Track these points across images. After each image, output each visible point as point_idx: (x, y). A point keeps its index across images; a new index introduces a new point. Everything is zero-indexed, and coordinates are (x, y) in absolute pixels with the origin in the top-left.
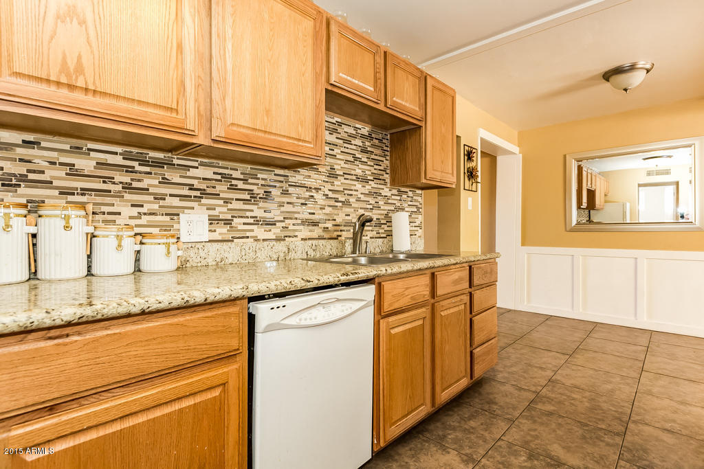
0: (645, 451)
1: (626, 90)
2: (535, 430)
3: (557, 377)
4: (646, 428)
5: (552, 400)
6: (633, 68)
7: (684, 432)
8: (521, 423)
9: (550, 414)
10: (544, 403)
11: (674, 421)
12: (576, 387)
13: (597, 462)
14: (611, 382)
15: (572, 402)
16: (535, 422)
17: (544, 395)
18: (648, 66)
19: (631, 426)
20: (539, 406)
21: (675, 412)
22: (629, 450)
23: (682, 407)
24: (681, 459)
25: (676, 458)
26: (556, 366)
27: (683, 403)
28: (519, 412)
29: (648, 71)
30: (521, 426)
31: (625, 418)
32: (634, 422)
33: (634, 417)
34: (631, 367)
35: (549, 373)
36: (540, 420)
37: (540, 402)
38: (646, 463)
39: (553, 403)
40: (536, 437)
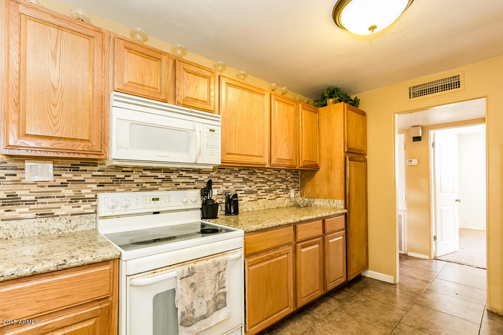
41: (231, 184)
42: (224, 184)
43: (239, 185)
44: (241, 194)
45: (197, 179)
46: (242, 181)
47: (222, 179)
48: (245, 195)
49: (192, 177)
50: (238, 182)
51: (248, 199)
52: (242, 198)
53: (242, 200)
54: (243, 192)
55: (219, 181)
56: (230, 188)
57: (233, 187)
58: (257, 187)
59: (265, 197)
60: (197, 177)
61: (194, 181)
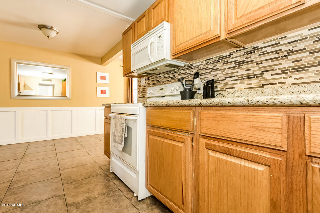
0: (70, 177)
1: (48, 37)
2: (18, 197)
3: (19, 170)
4: (66, 170)
5: (22, 180)
6: (51, 28)
7: (78, 165)
8: (7, 199)
9: (24, 186)
10: (17, 183)
11: (74, 164)
12: (31, 170)
13: (55, 191)
14: (46, 161)
15: (33, 176)
16: (16, 194)
17: (15, 180)
18: (58, 31)
19: (61, 172)
20: (15, 186)
21: (73, 161)
22: (65, 180)
23: (74, 159)
24: (81, 173)
25: (79, 174)
26: (16, 166)
27: (74, 157)
28: (3, 195)
29: (57, 33)
30: (8, 200)
31: (58, 171)
32: (62, 170)
33: (61, 169)
34: (52, 153)
35: (14, 170)
36: (19, 192)
37: (15, 184)
38: (72, 180)
39: (23, 181)
40: (21, 200)
41: (220, 72)
42: (212, 73)
43: (230, 71)
44: (232, 81)
45: (190, 73)
46: (234, 65)
47: (209, 69)
48: (239, 81)
49: (186, 73)
50: (227, 68)
51: (244, 86)
52: (234, 86)
53: (234, 88)
54: (236, 78)
55: (207, 71)
56: (218, 76)
57: (222, 75)
58: (260, 68)
59: (283, 80)
60: (190, 72)
61: (187, 75)
